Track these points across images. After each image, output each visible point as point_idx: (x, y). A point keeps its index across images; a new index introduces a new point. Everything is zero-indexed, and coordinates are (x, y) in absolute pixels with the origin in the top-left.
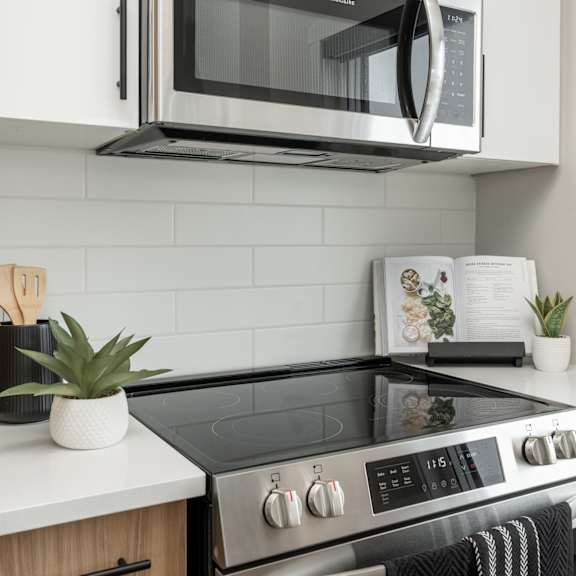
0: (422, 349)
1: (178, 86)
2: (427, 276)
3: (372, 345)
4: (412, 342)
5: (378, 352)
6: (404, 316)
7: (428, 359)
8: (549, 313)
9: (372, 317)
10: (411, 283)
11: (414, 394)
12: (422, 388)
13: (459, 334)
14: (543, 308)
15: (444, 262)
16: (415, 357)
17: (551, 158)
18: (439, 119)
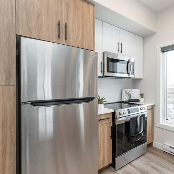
0: (128, 100)
1: (107, 72)
2: (128, 92)
3: (122, 100)
4: (127, 99)
5: (123, 100)
6: (126, 96)
7: (128, 101)
8: (142, 96)
9: (122, 97)
10: (126, 92)
11: (127, 105)
12: (128, 105)
13: (132, 98)
14: (141, 95)
15: (130, 90)
16: (127, 101)
17: (142, 78)
18: (131, 74)
